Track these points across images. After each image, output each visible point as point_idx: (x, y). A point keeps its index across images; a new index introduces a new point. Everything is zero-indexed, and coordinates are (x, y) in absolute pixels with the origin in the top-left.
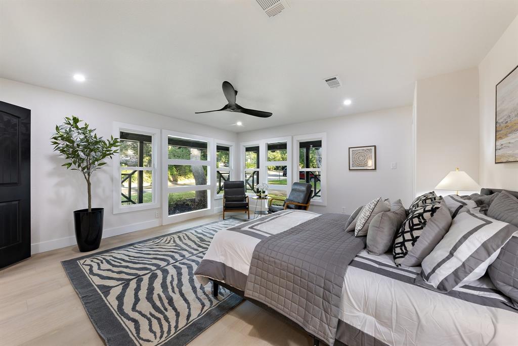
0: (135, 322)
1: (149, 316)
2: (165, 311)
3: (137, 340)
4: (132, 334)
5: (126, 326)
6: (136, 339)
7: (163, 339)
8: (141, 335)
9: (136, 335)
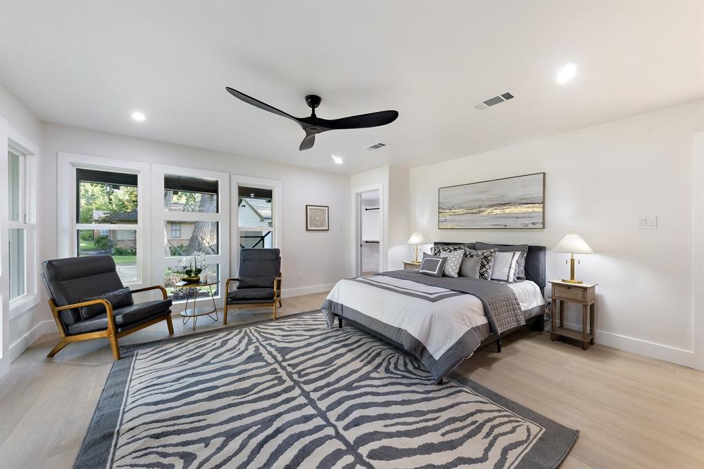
0: (505, 451)
1: (491, 438)
2: (477, 424)
3: (531, 441)
4: (526, 448)
5: (516, 459)
6: (530, 443)
7: (518, 419)
8: (524, 438)
9: (525, 445)
